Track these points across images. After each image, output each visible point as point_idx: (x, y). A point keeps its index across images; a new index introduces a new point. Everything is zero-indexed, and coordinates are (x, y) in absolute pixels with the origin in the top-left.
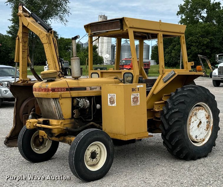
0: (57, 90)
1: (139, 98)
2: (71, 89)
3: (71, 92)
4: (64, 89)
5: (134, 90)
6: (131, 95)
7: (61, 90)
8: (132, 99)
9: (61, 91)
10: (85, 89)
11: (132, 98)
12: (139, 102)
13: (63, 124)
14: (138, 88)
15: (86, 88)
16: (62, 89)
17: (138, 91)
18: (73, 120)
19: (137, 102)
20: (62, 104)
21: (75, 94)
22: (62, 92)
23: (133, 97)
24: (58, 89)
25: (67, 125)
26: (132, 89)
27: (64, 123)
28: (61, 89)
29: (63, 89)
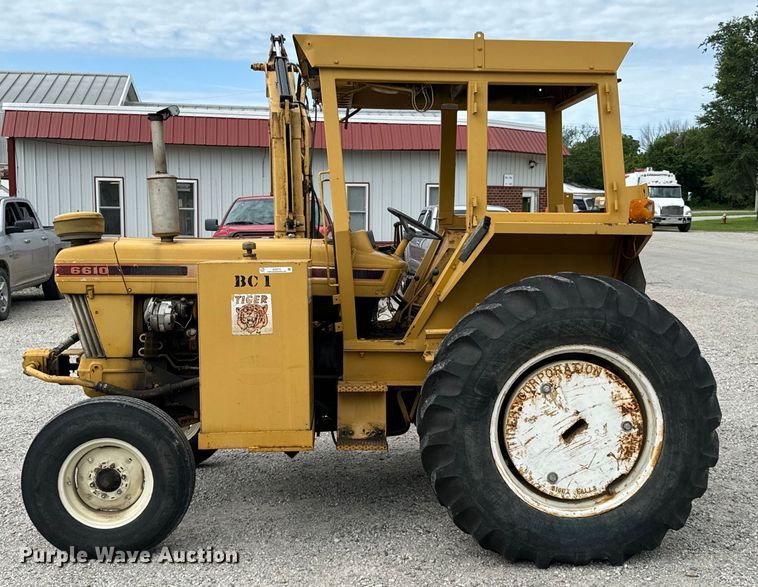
0: (78, 272)
1: (269, 312)
2: (128, 270)
3: (128, 278)
4: (101, 269)
5: (246, 281)
6: (230, 299)
7: (90, 272)
8: (234, 314)
9: (92, 274)
10: (182, 271)
11: (238, 309)
12: (270, 325)
13: (99, 372)
14: (267, 278)
15: (186, 268)
16: (95, 269)
17: (268, 285)
18: (138, 364)
19: (261, 324)
20: (97, 312)
21: (141, 284)
22: (96, 278)
23: (240, 306)
24: (81, 267)
25: (115, 375)
26: (237, 277)
27: (105, 370)
28: (92, 267)
29: (98, 267)
